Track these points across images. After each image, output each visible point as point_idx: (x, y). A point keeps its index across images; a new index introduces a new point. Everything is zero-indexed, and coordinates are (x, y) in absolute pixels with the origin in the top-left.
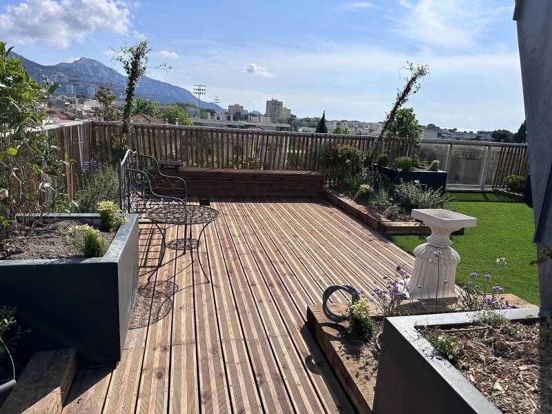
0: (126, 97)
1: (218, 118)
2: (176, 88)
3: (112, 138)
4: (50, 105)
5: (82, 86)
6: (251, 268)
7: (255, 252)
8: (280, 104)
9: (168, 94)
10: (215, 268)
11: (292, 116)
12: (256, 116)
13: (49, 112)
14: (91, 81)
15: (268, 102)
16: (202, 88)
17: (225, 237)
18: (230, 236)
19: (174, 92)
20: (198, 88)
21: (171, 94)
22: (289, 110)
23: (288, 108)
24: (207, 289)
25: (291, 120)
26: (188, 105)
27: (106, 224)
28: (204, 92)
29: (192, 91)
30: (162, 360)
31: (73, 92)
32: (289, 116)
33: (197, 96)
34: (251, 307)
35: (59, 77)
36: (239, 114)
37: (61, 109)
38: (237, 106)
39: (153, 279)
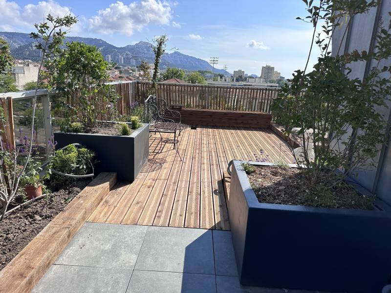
0: (154, 67)
1: (226, 80)
2: (199, 60)
3: (147, 91)
4: (121, 72)
5: (140, 60)
6: (205, 158)
7: (211, 152)
8: (273, 68)
9: (194, 65)
10: (187, 156)
11: (281, 77)
12: (253, 78)
13: (120, 77)
14: (145, 56)
15: (263, 67)
16: (215, 59)
17: (198, 144)
18: (201, 144)
19: (197, 63)
20: (213, 59)
21: (195, 64)
22: (279, 73)
23: (278, 72)
24: (179, 163)
25: (280, 80)
26: (206, 72)
27: (134, 127)
28: (217, 62)
29: (209, 62)
30: (151, 183)
31: (134, 64)
32: (279, 78)
33: (212, 65)
34: (198, 171)
35: (127, 54)
36: (241, 77)
37: (127, 75)
38: (240, 71)
39: (156, 157)
